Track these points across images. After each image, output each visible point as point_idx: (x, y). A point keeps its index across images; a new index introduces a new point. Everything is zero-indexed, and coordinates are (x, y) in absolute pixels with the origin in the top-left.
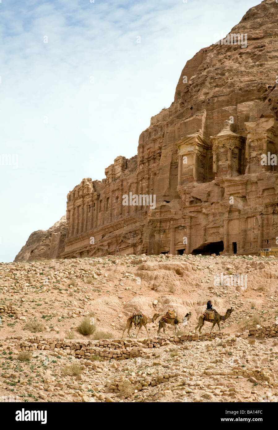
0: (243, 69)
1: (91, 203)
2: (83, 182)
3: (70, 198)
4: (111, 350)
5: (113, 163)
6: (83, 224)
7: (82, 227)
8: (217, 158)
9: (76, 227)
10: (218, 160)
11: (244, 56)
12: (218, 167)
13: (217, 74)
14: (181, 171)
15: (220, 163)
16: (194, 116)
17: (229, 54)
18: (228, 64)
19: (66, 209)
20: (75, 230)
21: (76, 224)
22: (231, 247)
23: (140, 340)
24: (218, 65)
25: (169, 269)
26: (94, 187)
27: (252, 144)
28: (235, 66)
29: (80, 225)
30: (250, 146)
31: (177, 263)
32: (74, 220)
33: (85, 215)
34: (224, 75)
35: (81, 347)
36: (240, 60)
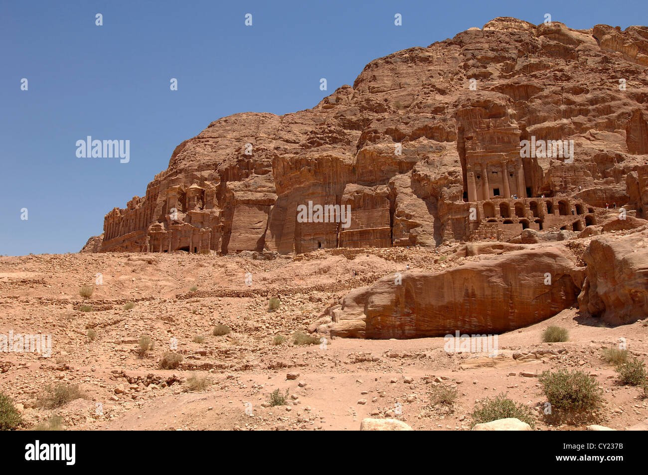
0: (206, 153)
1: (117, 222)
2: (114, 210)
3: (106, 218)
4: (95, 306)
5: (132, 200)
6: (112, 233)
7: (112, 235)
8: (189, 200)
9: (108, 236)
10: (189, 201)
11: (207, 146)
12: (189, 204)
13: (192, 154)
14: (169, 206)
15: (190, 203)
16: (177, 176)
17: (198, 144)
18: (198, 149)
19: (103, 224)
20: (108, 237)
21: (109, 234)
22: (194, 249)
23: (113, 300)
24: (193, 150)
25: (144, 261)
26: (120, 212)
27: (208, 194)
28: (202, 151)
29: (111, 234)
30: (207, 195)
31: (150, 257)
32: (107, 232)
33: (114, 229)
34: (195, 155)
35: (77, 303)
36: (205, 148)
